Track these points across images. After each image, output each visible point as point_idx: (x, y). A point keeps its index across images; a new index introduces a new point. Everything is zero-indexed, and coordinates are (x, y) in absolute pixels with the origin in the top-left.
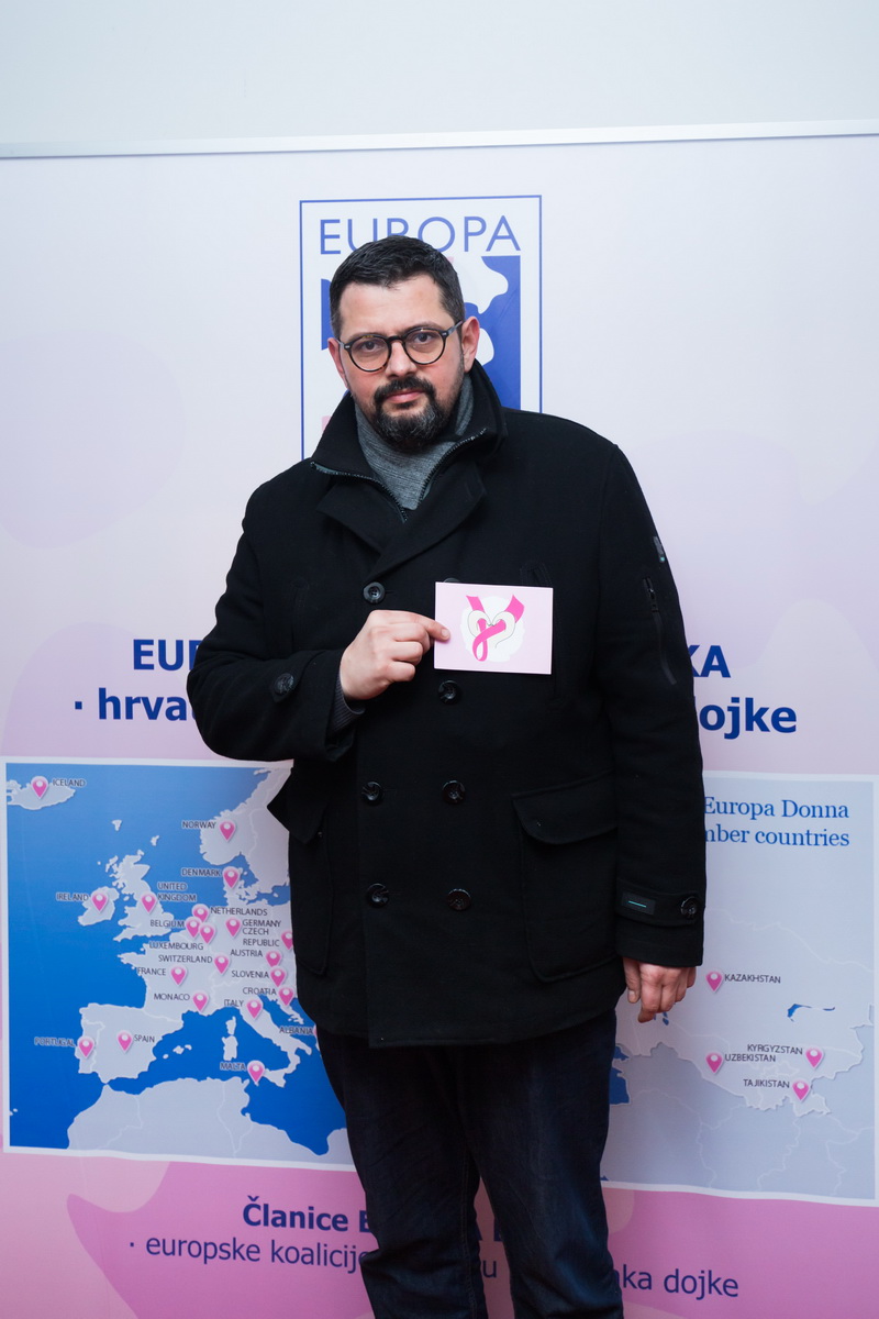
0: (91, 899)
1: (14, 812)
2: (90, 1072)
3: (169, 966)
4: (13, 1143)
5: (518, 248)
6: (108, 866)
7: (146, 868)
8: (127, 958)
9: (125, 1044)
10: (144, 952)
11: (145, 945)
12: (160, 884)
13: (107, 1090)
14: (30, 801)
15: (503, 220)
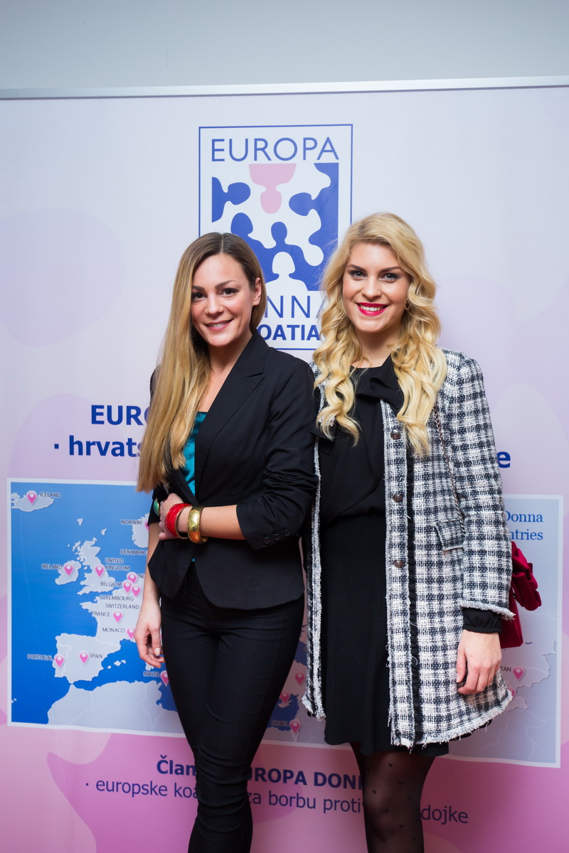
0: (63, 568)
1: (16, 513)
2: (62, 676)
3: (112, 611)
4: (14, 719)
5: (337, 158)
6: (74, 548)
7: (98, 549)
8: (85, 605)
9: (84, 659)
10: (96, 602)
11: (97, 597)
12: (107, 559)
13: (72, 688)
14: (25, 506)
15: (328, 140)
